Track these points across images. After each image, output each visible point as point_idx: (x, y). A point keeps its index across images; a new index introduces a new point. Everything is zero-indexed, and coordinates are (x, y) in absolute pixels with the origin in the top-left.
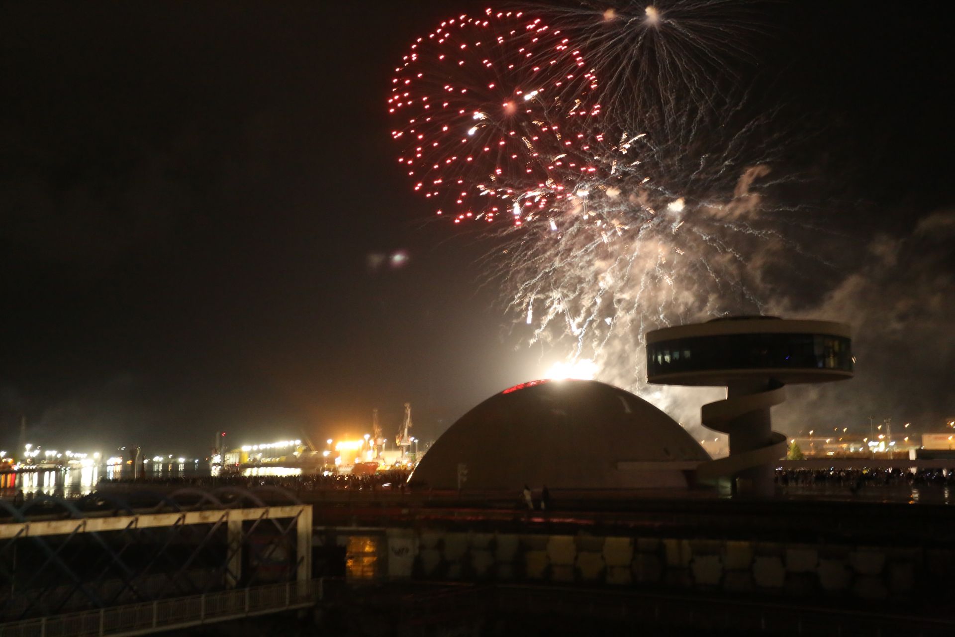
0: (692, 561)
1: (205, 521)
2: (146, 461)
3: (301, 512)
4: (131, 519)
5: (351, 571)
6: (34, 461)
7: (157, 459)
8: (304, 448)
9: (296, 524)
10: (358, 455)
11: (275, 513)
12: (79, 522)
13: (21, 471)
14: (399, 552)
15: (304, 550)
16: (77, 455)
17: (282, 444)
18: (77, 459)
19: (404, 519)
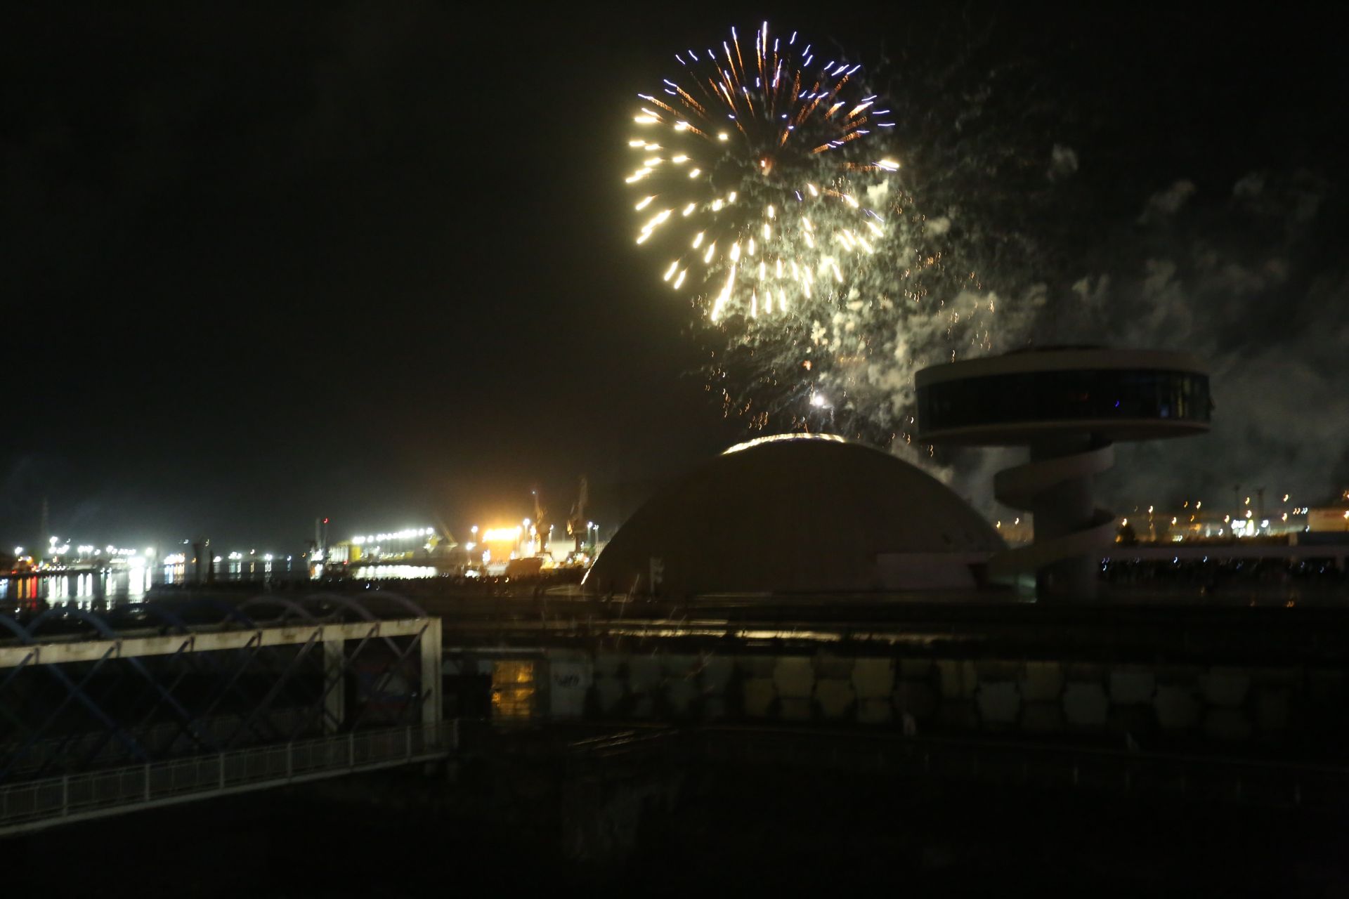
0: (977, 690)
1: (290, 641)
2: (217, 559)
3: (425, 627)
4: (185, 639)
5: (498, 709)
6: (62, 560)
7: (234, 556)
8: (439, 539)
9: (419, 642)
10: (516, 548)
11: (389, 629)
13: (45, 574)
14: (568, 681)
15: (431, 680)
16: (122, 551)
17: (408, 534)
18: (123, 557)
19: (572, 635)
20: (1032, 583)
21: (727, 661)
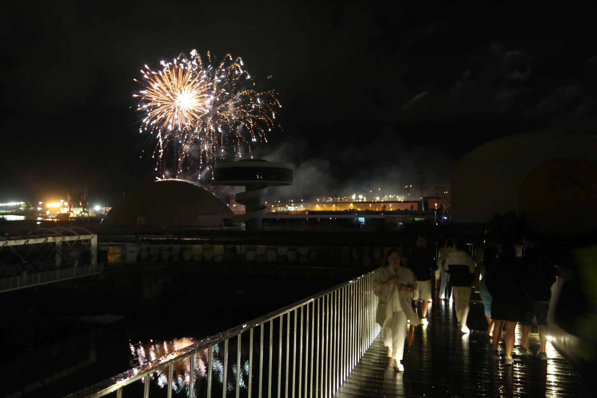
0: (245, 253)
3: (92, 237)
4: (26, 240)
5: (110, 261)
8: (26, 206)
9: (91, 242)
12: (5, 242)
14: (132, 252)
15: (94, 252)
17: (12, 204)
19: (133, 239)
20: (244, 225)
21: (179, 246)
